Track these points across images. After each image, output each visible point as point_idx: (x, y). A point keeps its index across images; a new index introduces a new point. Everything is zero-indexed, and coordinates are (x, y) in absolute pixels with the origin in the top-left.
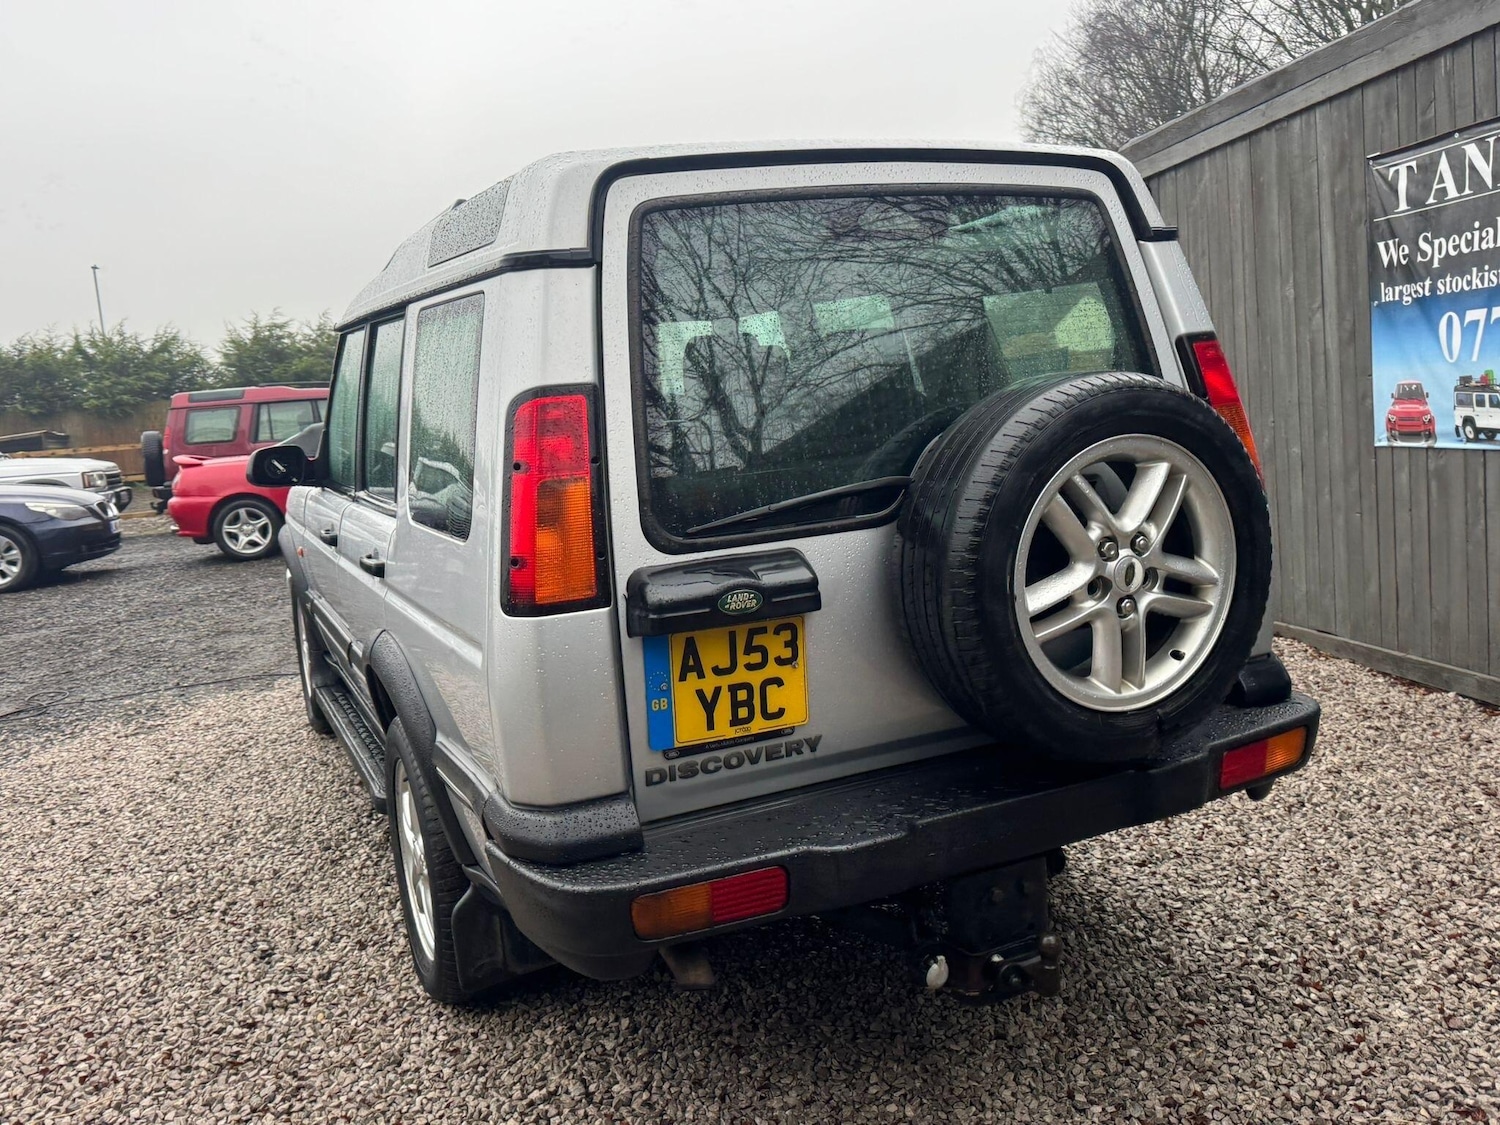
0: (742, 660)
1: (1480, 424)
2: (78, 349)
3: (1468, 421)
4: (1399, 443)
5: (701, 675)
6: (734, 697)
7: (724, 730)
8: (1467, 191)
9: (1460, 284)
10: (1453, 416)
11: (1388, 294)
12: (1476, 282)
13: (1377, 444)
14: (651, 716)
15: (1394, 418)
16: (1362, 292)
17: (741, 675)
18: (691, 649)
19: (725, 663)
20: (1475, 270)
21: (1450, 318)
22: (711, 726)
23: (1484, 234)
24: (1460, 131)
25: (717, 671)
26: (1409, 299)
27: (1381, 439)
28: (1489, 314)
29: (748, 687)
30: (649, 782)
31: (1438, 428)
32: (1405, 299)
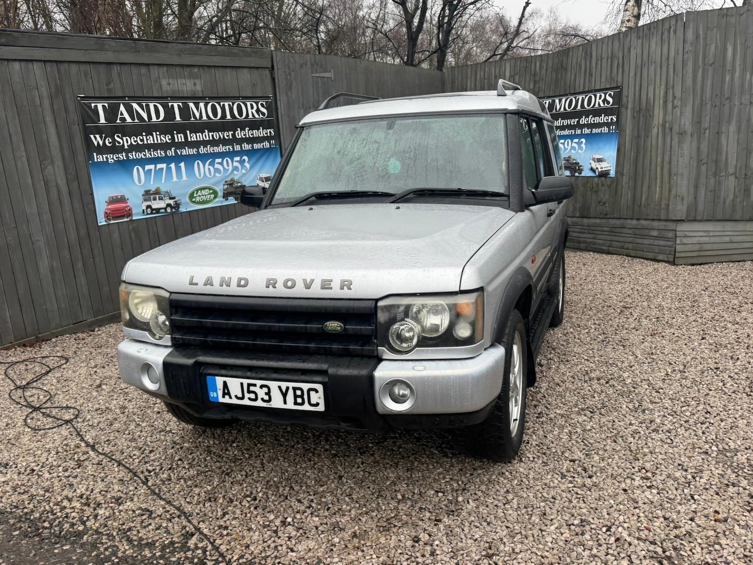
1: (154, 207)
3: (149, 207)
4: (112, 222)
8: (136, 121)
9: (141, 155)
10: (141, 207)
11: (100, 158)
12: (148, 155)
13: (100, 224)
15: (108, 212)
16: (81, 157)
20: (146, 151)
21: (138, 168)
23: (148, 138)
24: (127, 97)
26: (113, 160)
27: (102, 221)
28: (156, 167)
31: (134, 212)
32: (110, 160)
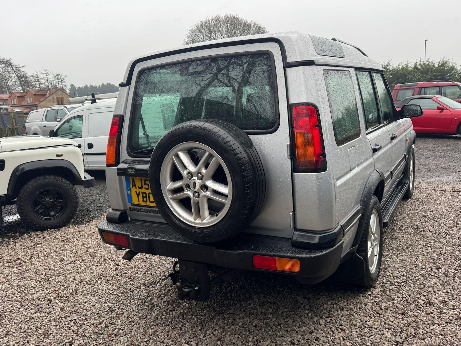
0: (144, 186)
2: (415, 67)
5: (136, 188)
6: (143, 195)
7: (141, 203)
14: (128, 194)
17: (144, 190)
18: (133, 181)
19: (140, 186)
22: (139, 201)
25: (139, 188)
29: (145, 193)
30: (130, 210)
